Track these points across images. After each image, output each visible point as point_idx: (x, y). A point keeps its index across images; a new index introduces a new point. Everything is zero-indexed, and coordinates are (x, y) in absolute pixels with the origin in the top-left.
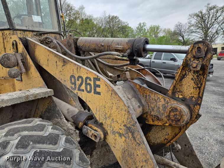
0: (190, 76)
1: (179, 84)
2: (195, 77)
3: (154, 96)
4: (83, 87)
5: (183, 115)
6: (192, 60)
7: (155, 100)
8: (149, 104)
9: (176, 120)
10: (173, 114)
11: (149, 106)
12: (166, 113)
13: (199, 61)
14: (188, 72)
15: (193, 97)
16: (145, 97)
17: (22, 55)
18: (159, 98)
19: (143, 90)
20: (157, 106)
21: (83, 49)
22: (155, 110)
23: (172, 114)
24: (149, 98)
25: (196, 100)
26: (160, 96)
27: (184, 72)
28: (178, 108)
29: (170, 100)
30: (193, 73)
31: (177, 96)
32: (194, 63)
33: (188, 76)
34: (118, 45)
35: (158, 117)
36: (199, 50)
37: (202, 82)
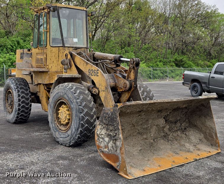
4: (93, 74)
12: (123, 85)
17: (69, 60)
21: (97, 58)
22: (120, 85)
28: (126, 83)
31: (129, 79)
34: (110, 58)
35: (121, 88)
36: (131, 61)
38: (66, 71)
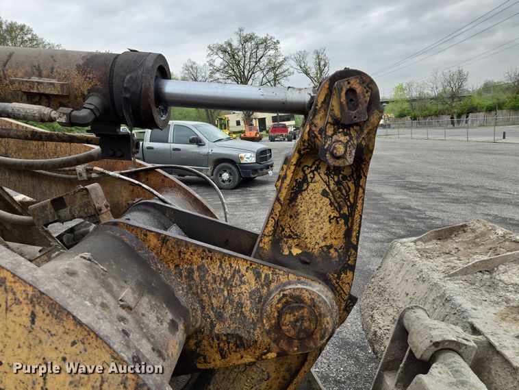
0: (318, 183)
1: (289, 213)
2: (332, 186)
3: (220, 266)
5: (320, 314)
6: (330, 132)
7: (226, 278)
8: (205, 297)
9: (302, 335)
10: (292, 319)
11: (203, 308)
12: (269, 318)
13: (350, 135)
14: (311, 171)
15: (331, 246)
16: (187, 277)
18: (239, 271)
19: (175, 252)
20: (232, 301)
22: (226, 315)
23: (289, 318)
24: (202, 278)
25: (339, 256)
26: (240, 262)
27: (301, 174)
28: (306, 295)
29: (274, 273)
30: (325, 174)
31: (286, 252)
32: (337, 141)
33: (312, 186)
34: (40, 76)
35: (240, 338)
36: (351, 100)
37: (352, 200)
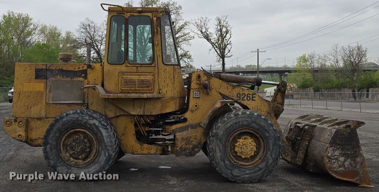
2: (281, 94)
37: (284, 96)
38: (198, 96)
